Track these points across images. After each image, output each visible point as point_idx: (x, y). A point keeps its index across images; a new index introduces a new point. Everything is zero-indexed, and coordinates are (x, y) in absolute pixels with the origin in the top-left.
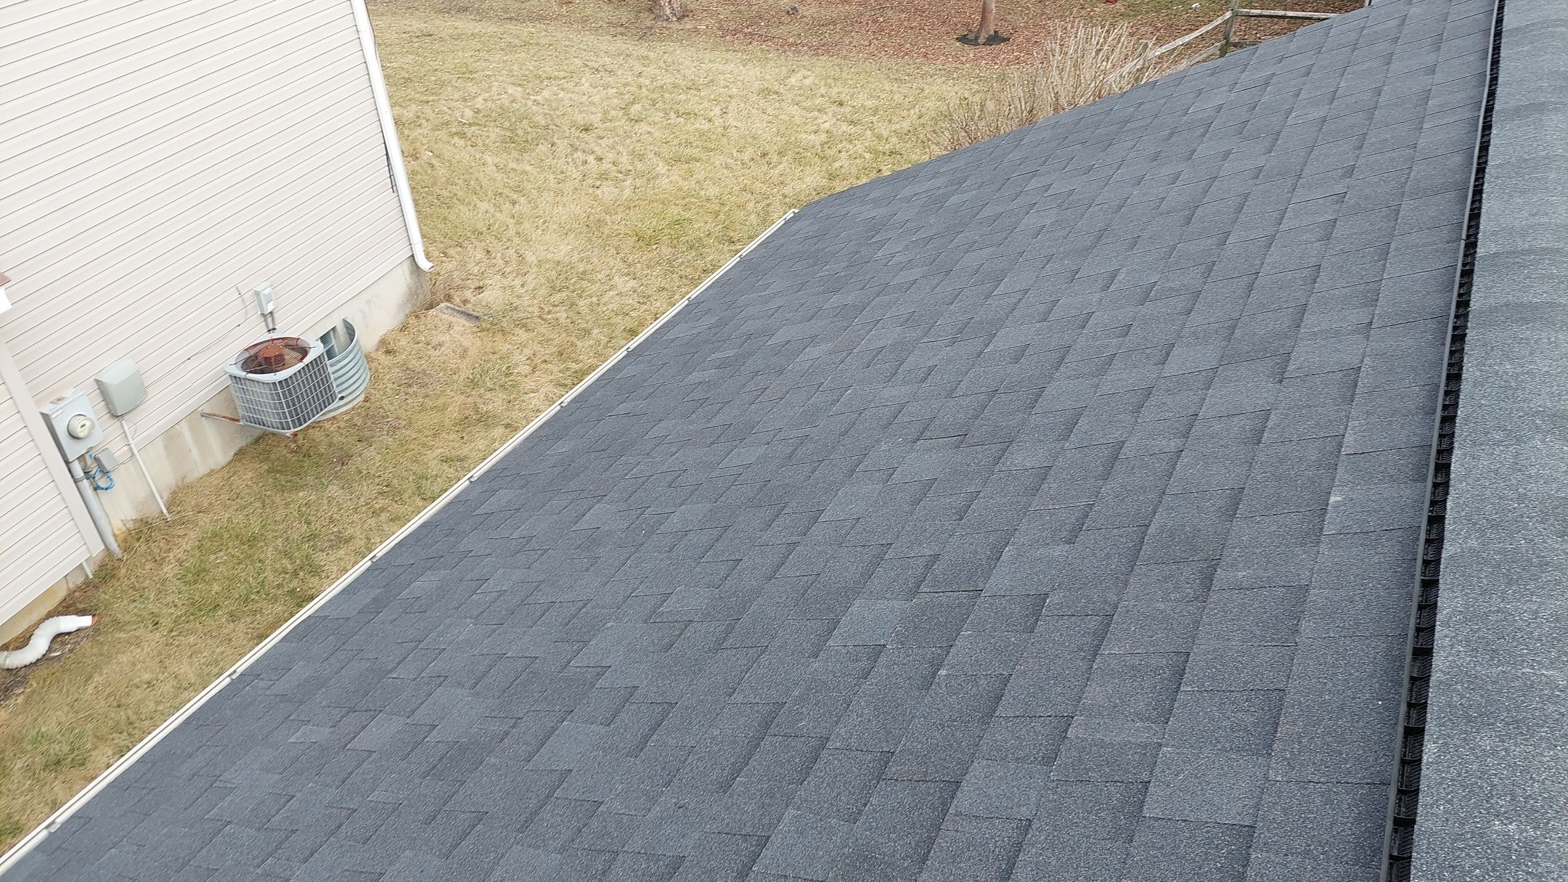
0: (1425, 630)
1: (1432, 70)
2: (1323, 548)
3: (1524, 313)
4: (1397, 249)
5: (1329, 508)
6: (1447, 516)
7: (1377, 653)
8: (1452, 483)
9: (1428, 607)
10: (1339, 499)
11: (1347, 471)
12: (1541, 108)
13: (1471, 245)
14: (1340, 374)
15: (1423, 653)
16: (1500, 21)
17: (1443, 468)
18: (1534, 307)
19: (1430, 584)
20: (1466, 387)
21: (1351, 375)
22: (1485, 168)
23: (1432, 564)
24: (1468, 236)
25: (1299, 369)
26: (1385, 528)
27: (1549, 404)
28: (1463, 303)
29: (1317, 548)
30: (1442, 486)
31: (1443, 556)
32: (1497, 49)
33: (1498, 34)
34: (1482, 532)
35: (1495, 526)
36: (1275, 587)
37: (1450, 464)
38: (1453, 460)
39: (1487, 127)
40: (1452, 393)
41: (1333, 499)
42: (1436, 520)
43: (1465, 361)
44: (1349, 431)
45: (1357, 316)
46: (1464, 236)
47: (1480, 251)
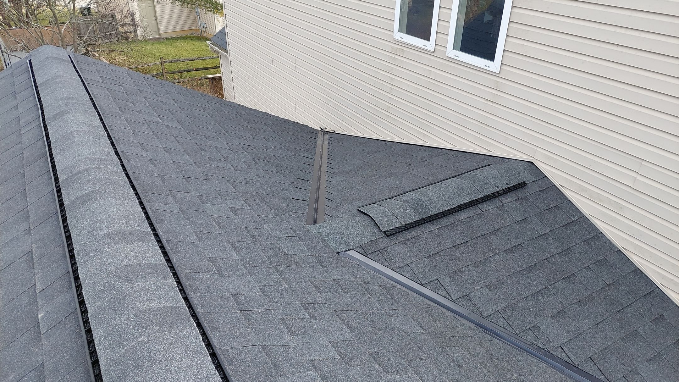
0: (93, 353)
1: (16, 107)
2: (44, 341)
3: (85, 199)
4: (29, 190)
5: (40, 321)
6: (84, 298)
7: (81, 373)
8: (82, 283)
9: (91, 342)
10: (42, 315)
11: (42, 300)
12: (62, 113)
13: (56, 179)
14: (25, 256)
15: (96, 363)
16: (35, 82)
17: (77, 278)
18: (87, 195)
19: (89, 331)
20: (74, 239)
21: (29, 255)
22: (50, 144)
23: (86, 322)
24: (54, 175)
25: (5, 263)
26: (65, 316)
27: (106, 232)
28: (61, 204)
29: (41, 343)
30: (79, 287)
31: (89, 316)
32: (38, 93)
33: (36, 87)
34: (99, 297)
35: (103, 292)
36: (29, 373)
37: (78, 275)
38: (79, 273)
39: (45, 127)
40: (70, 245)
41: (40, 316)
42: (82, 303)
43: (70, 229)
44: (37, 281)
45: (24, 226)
46: (52, 175)
47: (60, 180)
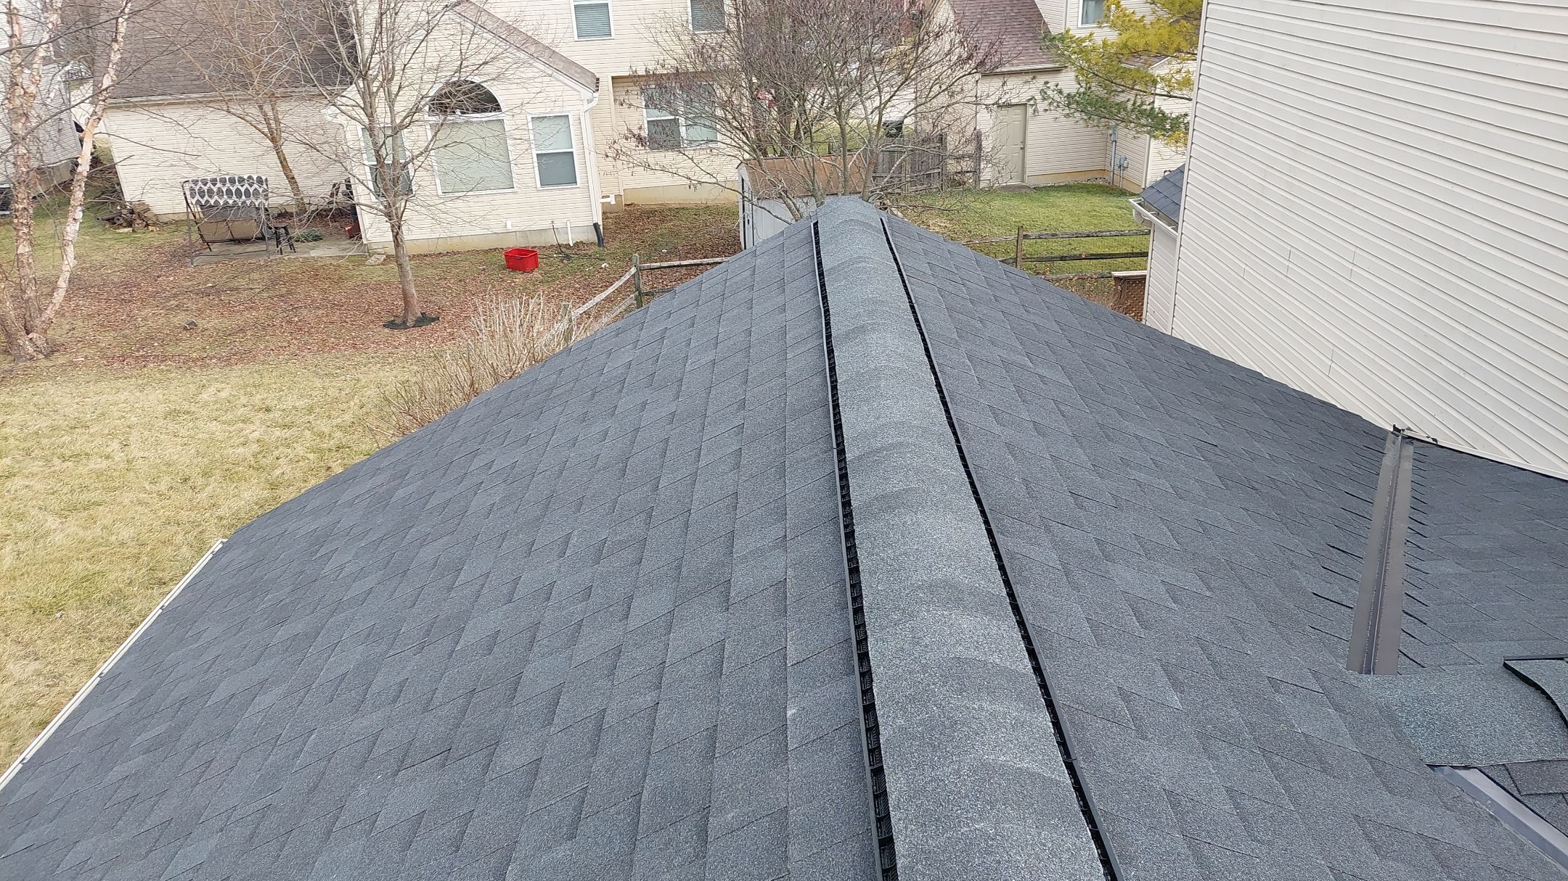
0: (883, 820)
1: (783, 309)
2: (791, 764)
3: (890, 502)
4: (791, 466)
5: (789, 722)
6: (876, 703)
7: (854, 855)
8: (873, 669)
9: (881, 796)
10: (794, 711)
11: (795, 682)
12: (862, 329)
13: (841, 452)
14: (772, 589)
15: (887, 843)
16: (820, 264)
17: (864, 657)
18: (897, 495)
19: (878, 772)
20: (864, 577)
21: (780, 588)
22: (836, 385)
23: (875, 751)
24: (838, 445)
25: (739, 593)
26: (834, 728)
27: (925, 578)
28: (847, 504)
29: (786, 767)
30: (866, 675)
31: (881, 741)
32: (823, 285)
33: (821, 275)
34: (904, 709)
35: (912, 700)
36: (761, 818)
37: (868, 652)
38: (869, 649)
39: (831, 351)
40: (856, 586)
41: (789, 713)
42: (869, 709)
43: (859, 555)
44: (789, 643)
45: (775, 532)
46: (835, 446)
47: (849, 456)
